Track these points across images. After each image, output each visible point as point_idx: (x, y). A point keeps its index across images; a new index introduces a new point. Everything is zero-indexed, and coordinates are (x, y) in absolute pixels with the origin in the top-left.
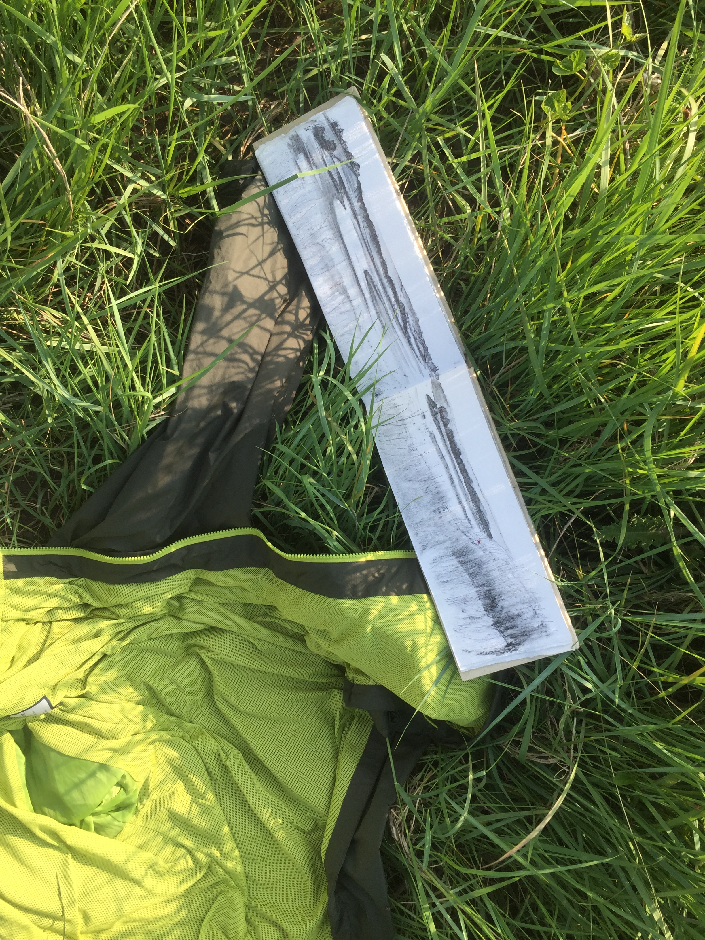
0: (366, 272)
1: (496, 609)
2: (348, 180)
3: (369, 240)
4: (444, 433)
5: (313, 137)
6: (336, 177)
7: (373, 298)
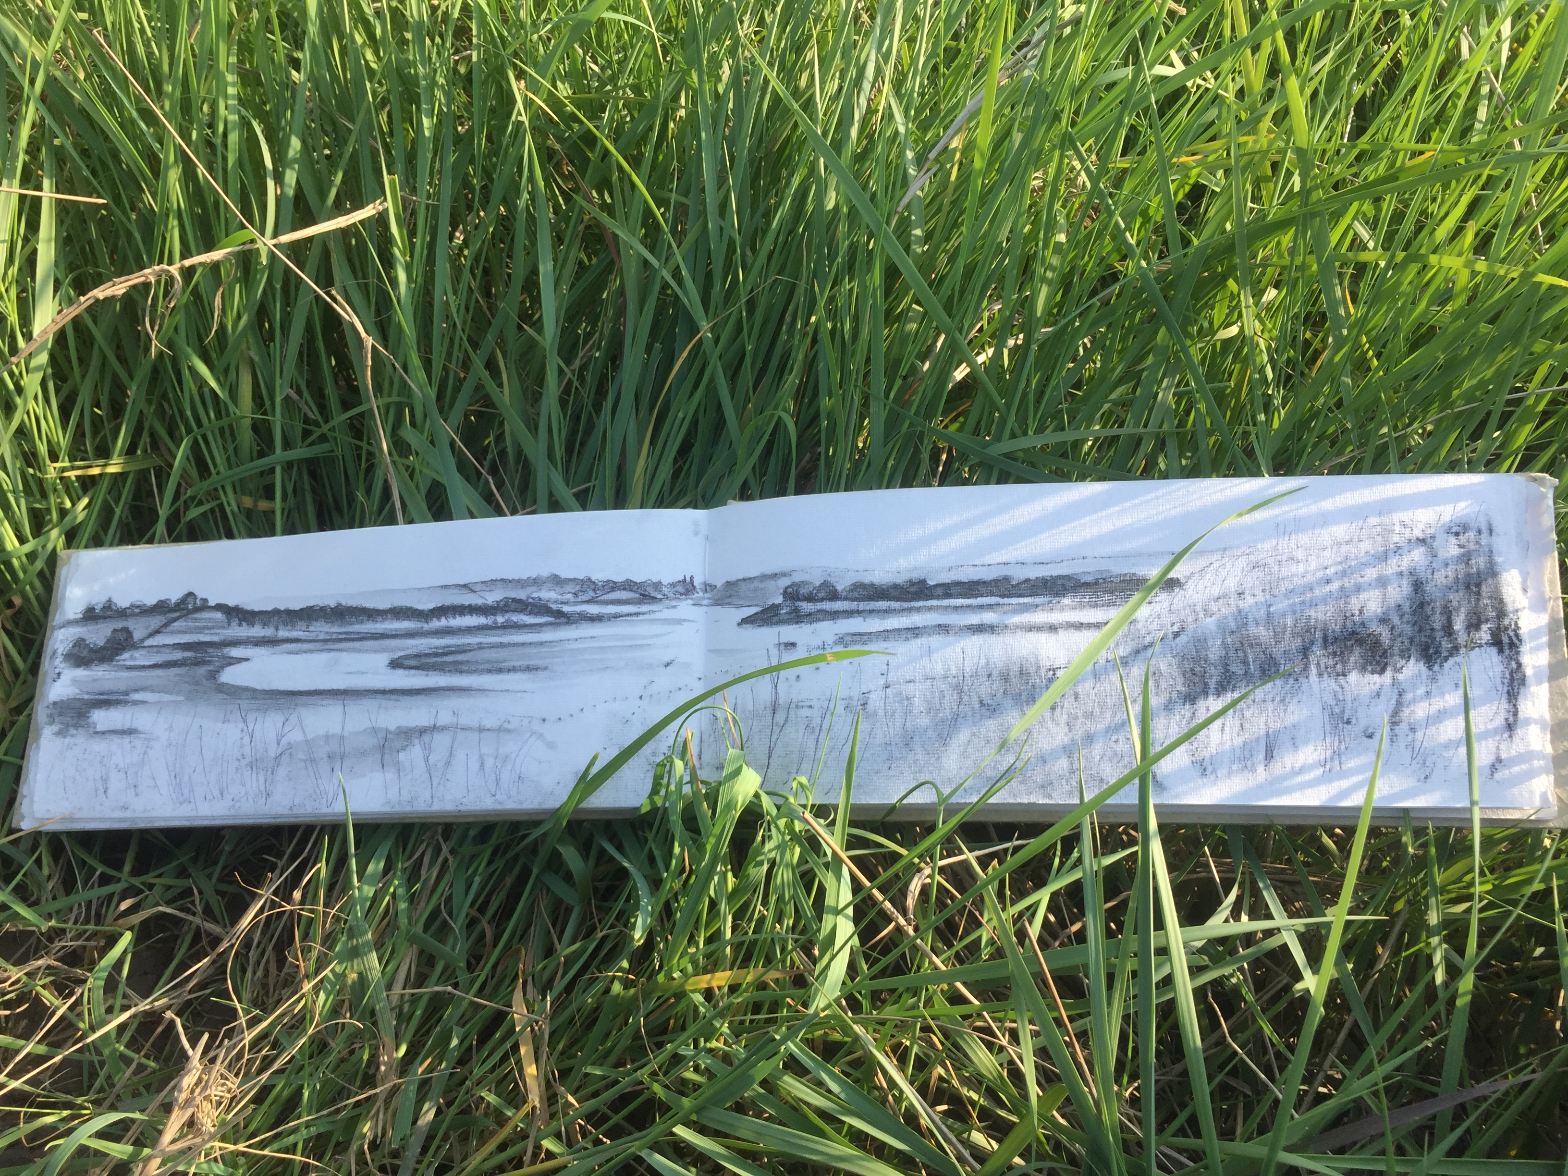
0: (395, 664)
1: (1386, 639)
2: (200, 630)
3: (336, 629)
4: (854, 605)
5: (81, 673)
6: (178, 655)
7: (458, 668)
